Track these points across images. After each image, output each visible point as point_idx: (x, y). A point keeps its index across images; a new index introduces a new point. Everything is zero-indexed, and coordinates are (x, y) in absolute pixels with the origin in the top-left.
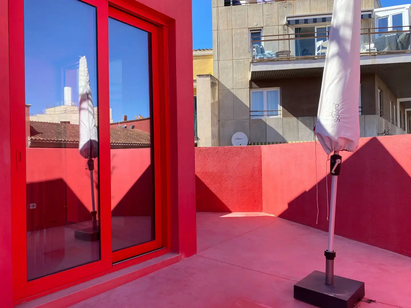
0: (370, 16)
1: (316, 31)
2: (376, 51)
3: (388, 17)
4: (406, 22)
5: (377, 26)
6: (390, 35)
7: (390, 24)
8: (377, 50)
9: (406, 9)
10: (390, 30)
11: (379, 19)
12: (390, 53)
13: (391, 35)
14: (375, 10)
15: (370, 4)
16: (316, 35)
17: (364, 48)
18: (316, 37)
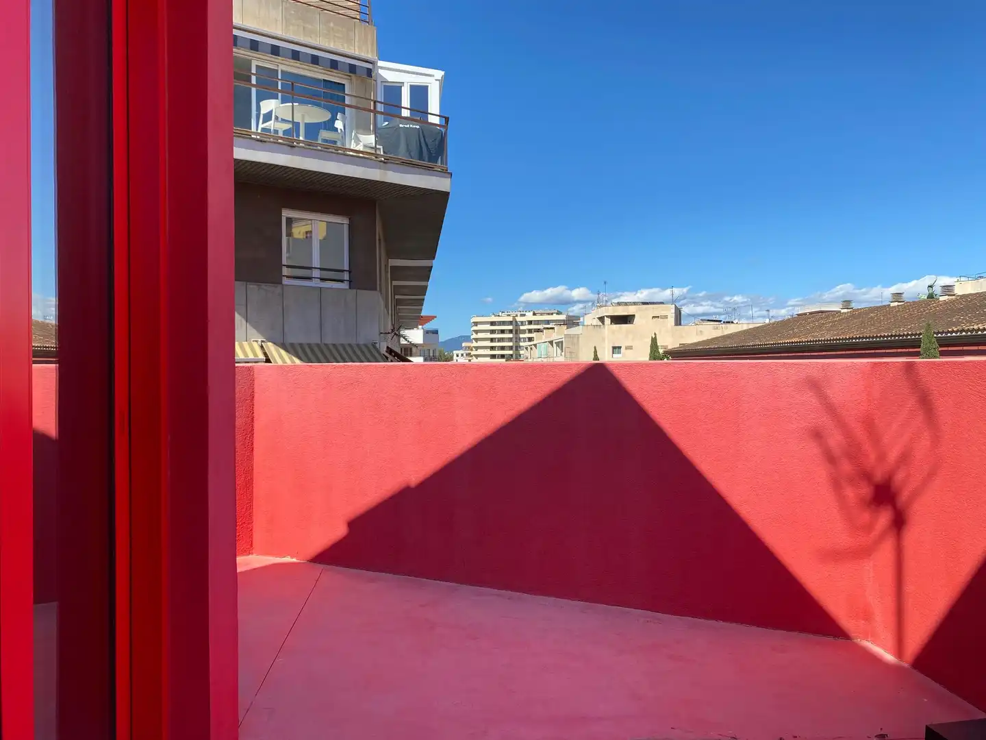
0: (369, 72)
1: (254, 71)
2: (382, 153)
3: (401, 87)
4: (434, 105)
5: (380, 98)
6: (408, 126)
7: (406, 101)
8: (384, 152)
9: (436, 80)
10: (405, 113)
11: (387, 84)
12: (408, 165)
13: (411, 126)
14: (381, 63)
15: (370, 46)
16: (254, 81)
17: (358, 141)
18: (254, 86)
